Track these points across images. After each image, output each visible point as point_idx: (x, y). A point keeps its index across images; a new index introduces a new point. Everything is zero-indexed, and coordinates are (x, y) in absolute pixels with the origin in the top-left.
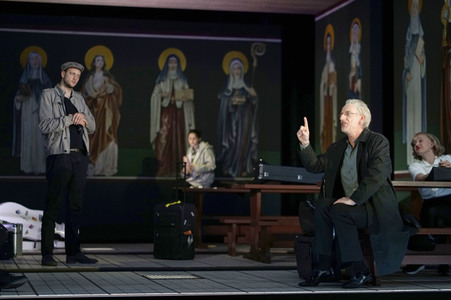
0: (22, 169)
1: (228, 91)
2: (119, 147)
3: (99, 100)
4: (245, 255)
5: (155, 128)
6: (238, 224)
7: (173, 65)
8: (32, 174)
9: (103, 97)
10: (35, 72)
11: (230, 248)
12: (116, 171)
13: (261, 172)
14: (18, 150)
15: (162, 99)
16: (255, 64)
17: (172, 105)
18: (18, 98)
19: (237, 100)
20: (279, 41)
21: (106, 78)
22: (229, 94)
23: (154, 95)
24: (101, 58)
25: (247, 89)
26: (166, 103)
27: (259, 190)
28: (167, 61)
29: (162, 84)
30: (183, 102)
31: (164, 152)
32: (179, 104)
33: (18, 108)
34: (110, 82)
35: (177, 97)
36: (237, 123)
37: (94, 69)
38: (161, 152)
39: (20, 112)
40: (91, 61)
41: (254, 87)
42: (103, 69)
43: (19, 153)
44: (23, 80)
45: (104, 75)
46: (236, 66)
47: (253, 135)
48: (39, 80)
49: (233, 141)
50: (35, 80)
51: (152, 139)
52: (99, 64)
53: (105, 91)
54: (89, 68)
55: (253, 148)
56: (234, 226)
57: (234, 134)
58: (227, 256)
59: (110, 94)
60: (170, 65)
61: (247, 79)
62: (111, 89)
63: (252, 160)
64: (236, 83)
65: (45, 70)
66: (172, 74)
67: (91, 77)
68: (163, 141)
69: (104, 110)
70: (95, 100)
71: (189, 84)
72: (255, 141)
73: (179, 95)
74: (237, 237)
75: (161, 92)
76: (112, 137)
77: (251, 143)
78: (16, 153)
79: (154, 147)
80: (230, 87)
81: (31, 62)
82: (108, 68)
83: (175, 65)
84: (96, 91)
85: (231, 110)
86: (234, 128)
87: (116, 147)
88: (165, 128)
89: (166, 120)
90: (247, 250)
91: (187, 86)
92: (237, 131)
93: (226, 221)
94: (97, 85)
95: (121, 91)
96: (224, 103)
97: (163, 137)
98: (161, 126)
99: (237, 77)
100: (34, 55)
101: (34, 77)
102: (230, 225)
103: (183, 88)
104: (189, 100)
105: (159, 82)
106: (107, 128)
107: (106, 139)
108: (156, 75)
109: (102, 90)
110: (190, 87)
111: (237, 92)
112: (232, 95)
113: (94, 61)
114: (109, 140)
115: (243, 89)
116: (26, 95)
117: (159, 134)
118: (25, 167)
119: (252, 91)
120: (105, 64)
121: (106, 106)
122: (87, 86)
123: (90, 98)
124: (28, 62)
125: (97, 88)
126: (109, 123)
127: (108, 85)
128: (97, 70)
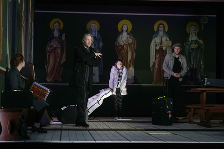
1: (189, 41)
3: (125, 46)
4: (198, 124)
5: (152, 60)
6: (194, 108)
7: (161, 29)
9: (127, 45)
10: (94, 33)
11: (190, 120)
12: (133, 81)
13: (206, 82)
15: (156, 46)
16: (203, 28)
17: (161, 49)
19: (193, 46)
20: (215, 16)
21: (129, 36)
22: (189, 43)
23: (152, 44)
24: (126, 26)
25: (199, 40)
26: (158, 48)
27: (205, 91)
28: (159, 27)
29: (156, 38)
30: (166, 47)
31: (157, 72)
32: (164, 48)
35: (163, 44)
36: (194, 58)
37: (122, 31)
38: (155, 72)
41: (202, 40)
42: (127, 31)
45: (127, 34)
46: (193, 29)
47: (202, 64)
48: (96, 37)
49: (192, 66)
50: (94, 37)
51: (151, 66)
52: (125, 29)
53: (128, 42)
54: (120, 31)
55: (202, 70)
56: (192, 109)
57: (192, 63)
58: (188, 124)
59: (130, 44)
60: (160, 29)
61: (199, 35)
62: (130, 41)
63: (201, 76)
64: (193, 37)
65: (99, 32)
66: (161, 33)
67: (121, 35)
68: (156, 66)
69: (127, 51)
70: (123, 46)
72: (202, 66)
73: (164, 43)
74: (193, 114)
75: (155, 42)
76: (131, 64)
77: (201, 67)
79: (152, 70)
80: (190, 40)
81: (92, 28)
82: (129, 31)
83: (163, 29)
84: (123, 42)
85: (190, 51)
86: (192, 60)
87: (133, 69)
88: (157, 60)
89: (158, 56)
90: (199, 121)
91: (168, 39)
92: (193, 61)
93: (188, 106)
94: (124, 39)
95: (136, 42)
96: (187, 48)
97: (157, 64)
98: (155, 59)
99: (193, 34)
100: (93, 25)
101: (94, 35)
102: (190, 108)
103: (166, 40)
104: (170, 46)
105: (154, 37)
106: (129, 60)
107: (128, 65)
108: (153, 34)
109: (126, 41)
110: (170, 40)
111: (193, 42)
112: (191, 44)
113: (122, 27)
114: (130, 66)
115: (197, 40)
117: (154, 63)
119: (201, 42)
120: (128, 29)
121: (128, 49)
122: (118, 40)
123: (120, 45)
124: (90, 28)
125: (124, 41)
126: (130, 58)
127: (129, 39)
128: (124, 32)
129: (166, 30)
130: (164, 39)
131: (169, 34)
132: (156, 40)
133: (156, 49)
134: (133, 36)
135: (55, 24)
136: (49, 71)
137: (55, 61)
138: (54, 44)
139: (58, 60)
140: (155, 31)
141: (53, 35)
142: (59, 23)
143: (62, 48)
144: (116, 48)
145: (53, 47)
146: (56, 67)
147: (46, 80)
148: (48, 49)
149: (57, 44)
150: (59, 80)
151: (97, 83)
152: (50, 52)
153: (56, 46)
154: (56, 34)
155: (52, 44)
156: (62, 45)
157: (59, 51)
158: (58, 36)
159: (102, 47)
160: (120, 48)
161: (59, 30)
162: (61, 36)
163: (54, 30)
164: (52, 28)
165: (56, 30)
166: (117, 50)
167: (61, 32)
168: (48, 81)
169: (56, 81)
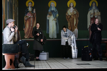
0: (50, 37)
2: (78, 30)
3: (72, 16)
5: (89, 24)
7: (94, 5)
8: (53, 38)
9: (73, 15)
10: (53, 8)
12: (77, 37)
14: (48, 31)
15: (91, 15)
17: (94, 17)
18: (48, 16)
21: (74, 10)
23: (88, 14)
24: (72, 3)
26: (92, 16)
28: (92, 4)
29: (91, 11)
30: (97, 16)
33: (48, 19)
34: (75, 11)
37: (70, 7)
39: (49, 20)
40: (69, 4)
42: (73, 7)
43: (49, 32)
44: (49, 11)
45: (73, 8)
48: (54, 10)
50: (53, 11)
51: (88, 28)
52: (72, 5)
53: (74, 13)
59: (75, 14)
60: (93, 5)
62: (75, 12)
65: (56, 7)
66: (94, 7)
67: (69, 9)
69: (73, 19)
71: (99, 11)
73: (96, 14)
75: (90, 13)
76: (76, 27)
78: (48, 33)
79: (89, 30)
81: (52, 5)
82: (74, 6)
83: (95, 5)
87: (77, 30)
89: (92, 22)
91: (98, 11)
94: (71, 12)
95: (78, 13)
98: (91, 23)
100: (52, 3)
101: (53, 10)
103: (97, 12)
104: (99, 15)
105: (90, 10)
106: (74, 25)
107: (74, 27)
108: (89, 8)
109: (73, 13)
110: (99, 12)
113: (70, 4)
114: (75, 28)
116: (50, 15)
117: (90, 26)
118: (50, 36)
120: (73, 5)
121: (74, 18)
122: (68, 12)
123: (69, 15)
124: (51, 5)
125: (71, 13)
126: (75, 23)
127: (74, 11)
128: (71, 7)
129: (97, 6)
130: (96, 11)
131: (99, 8)
132: (91, 12)
133: (91, 17)
134: (77, 10)
135: (29, 3)
136: (26, 32)
137: (29, 26)
138: (29, 15)
139: (31, 25)
140: (90, 6)
141: (28, 10)
142: (31, 2)
143: (34, 18)
144: (66, 17)
145: (28, 17)
146: (30, 30)
147: (24, 37)
148: (25, 18)
149: (31, 15)
150: (32, 37)
151: (55, 39)
152: (26, 20)
153: (30, 17)
154: (30, 9)
155: (27, 15)
156: (33, 16)
157: (32, 19)
158: (31, 10)
159: (58, 16)
160: (69, 17)
161: (32, 7)
162: (33, 10)
163: (28, 7)
164: (27, 6)
165: (29, 7)
166: (67, 18)
167: (33, 8)
168: (26, 38)
169: (30, 38)
